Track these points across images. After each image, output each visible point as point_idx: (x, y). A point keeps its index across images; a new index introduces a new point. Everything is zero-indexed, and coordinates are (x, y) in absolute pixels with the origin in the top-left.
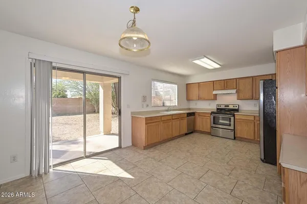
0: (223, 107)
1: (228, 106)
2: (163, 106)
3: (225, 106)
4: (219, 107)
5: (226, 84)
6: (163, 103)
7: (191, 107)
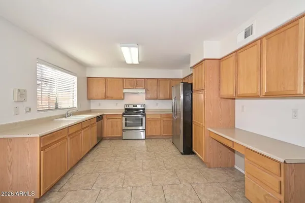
0: (131, 107)
1: (136, 106)
2: (56, 108)
3: (133, 106)
4: (127, 107)
5: (135, 83)
6: (56, 104)
7: (92, 109)
